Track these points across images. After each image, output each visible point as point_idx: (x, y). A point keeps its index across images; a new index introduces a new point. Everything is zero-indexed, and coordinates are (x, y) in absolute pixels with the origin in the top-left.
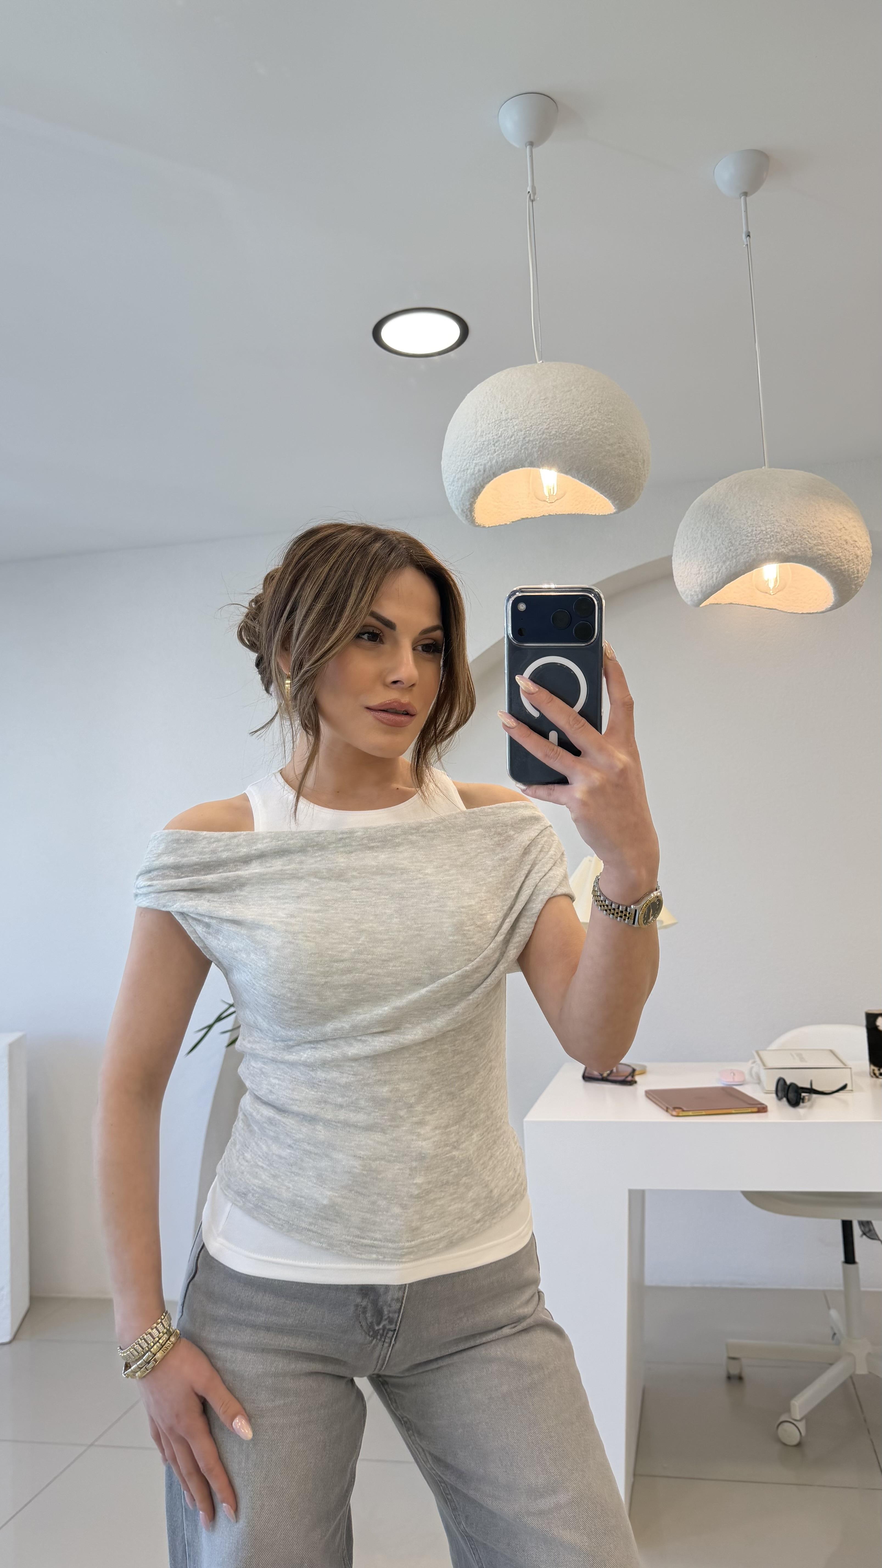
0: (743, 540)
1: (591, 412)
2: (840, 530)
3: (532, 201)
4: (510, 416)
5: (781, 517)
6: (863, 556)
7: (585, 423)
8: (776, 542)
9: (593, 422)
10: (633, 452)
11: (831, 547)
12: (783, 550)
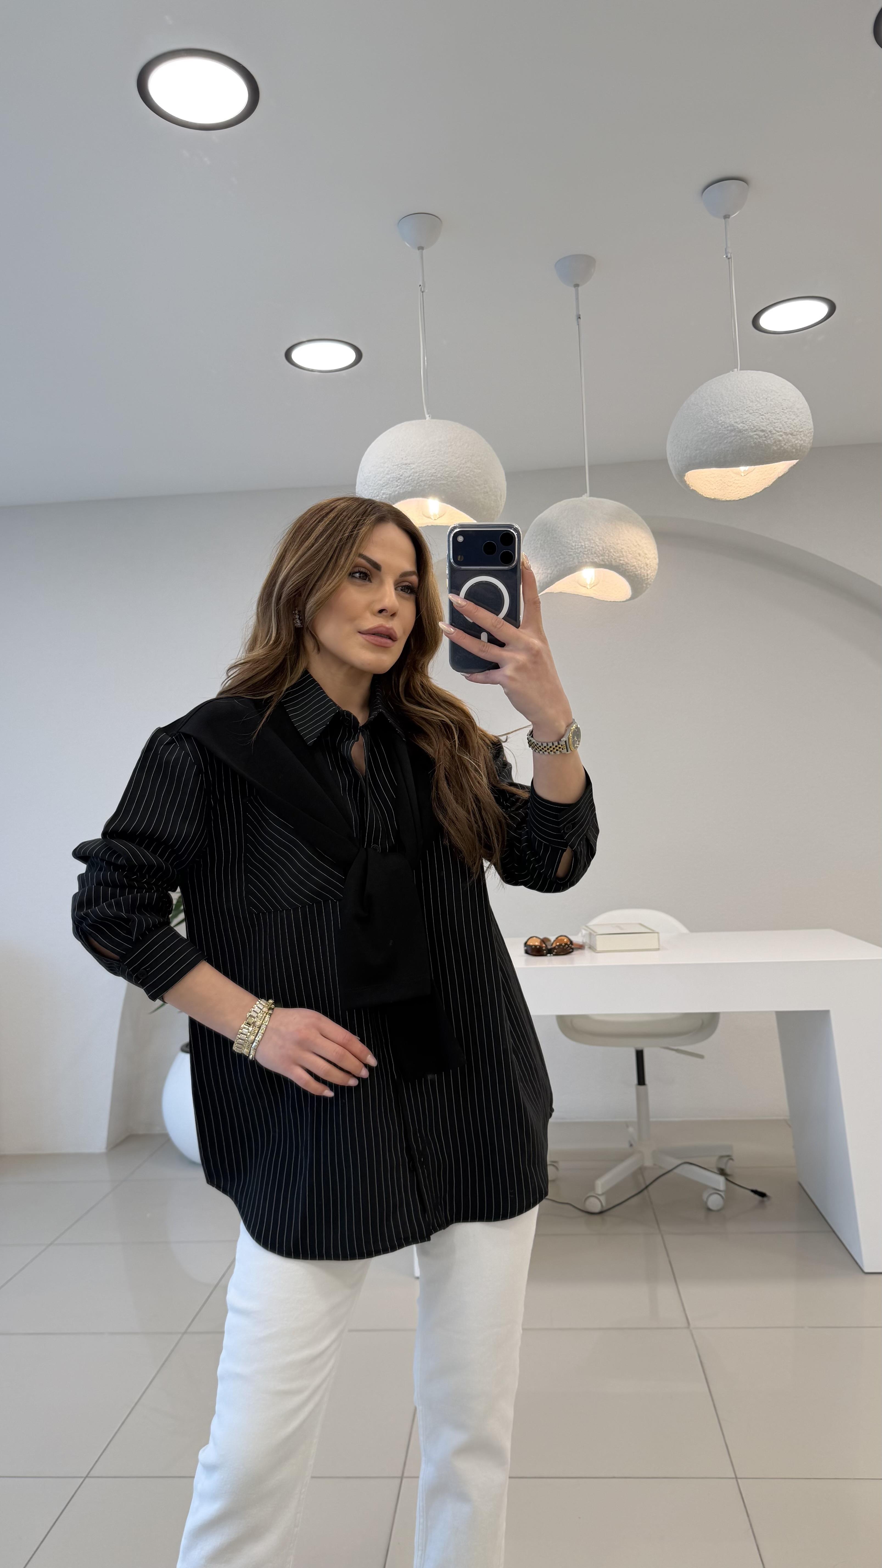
0: (569, 552)
1: (466, 462)
2: (636, 546)
3: (423, 292)
4: (409, 462)
5: (595, 537)
6: (651, 564)
7: (461, 470)
8: (592, 554)
9: (467, 469)
10: (494, 490)
11: (629, 559)
12: (596, 560)
